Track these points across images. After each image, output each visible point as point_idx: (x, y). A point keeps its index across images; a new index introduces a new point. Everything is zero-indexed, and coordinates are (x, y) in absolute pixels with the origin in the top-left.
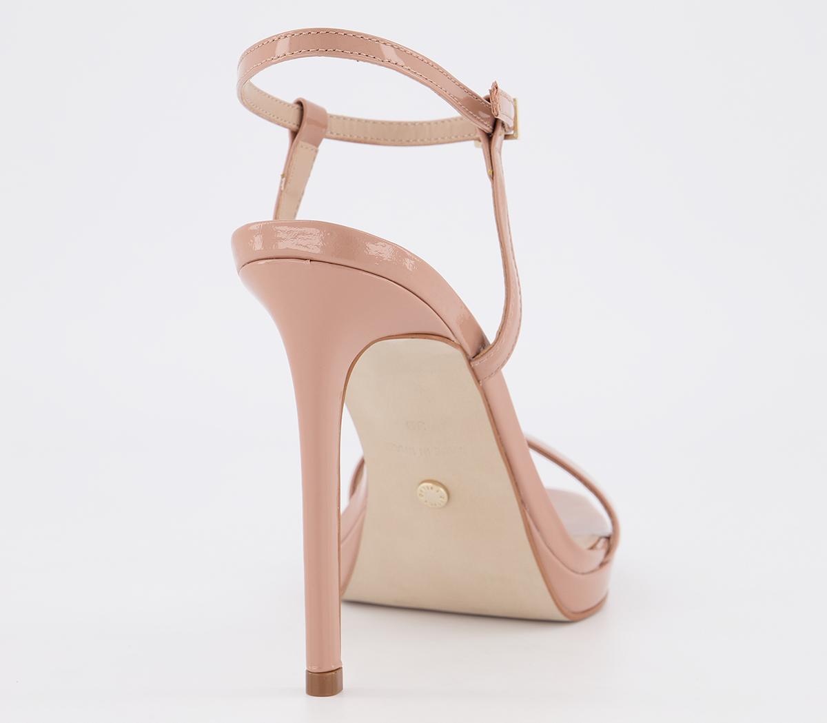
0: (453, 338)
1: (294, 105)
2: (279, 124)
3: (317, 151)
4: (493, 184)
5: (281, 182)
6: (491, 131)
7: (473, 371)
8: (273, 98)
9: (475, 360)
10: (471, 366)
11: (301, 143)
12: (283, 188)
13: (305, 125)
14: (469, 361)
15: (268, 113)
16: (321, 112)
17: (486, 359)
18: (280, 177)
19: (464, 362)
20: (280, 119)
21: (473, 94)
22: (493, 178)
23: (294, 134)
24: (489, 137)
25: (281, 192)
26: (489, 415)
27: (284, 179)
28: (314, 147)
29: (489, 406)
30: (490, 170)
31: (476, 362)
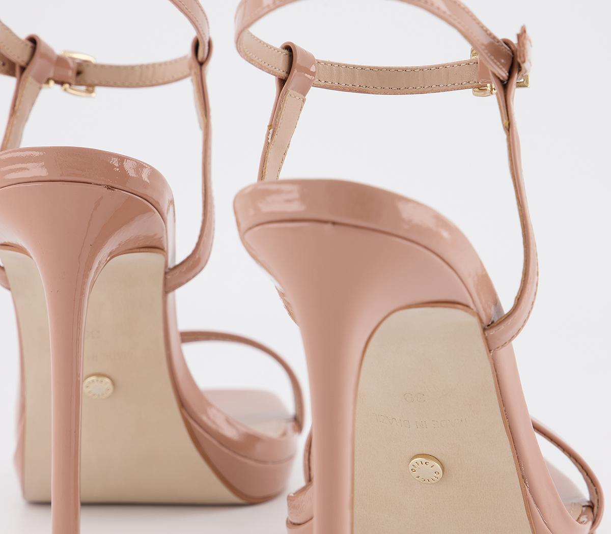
0: (472, 306)
1: (283, 51)
2: (269, 73)
3: (304, 101)
4: (508, 136)
5: (268, 133)
6: (506, 78)
7: (487, 340)
8: (264, 43)
9: (490, 328)
10: (485, 334)
11: (290, 91)
12: (269, 141)
13: (295, 72)
14: (484, 330)
15: (260, 60)
16: (310, 59)
17: (503, 327)
18: (266, 128)
19: (479, 330)
20: (270, 66)
21: (494, 38)
22: (509, 130)
23: (282, 82)
24: (505, 85)
25: (267, 145)
26: (496, 386)
27: (271, 130)
28: (301, 96)
29: (497, 376)
30: (506, 121)
31: (491, 330)
